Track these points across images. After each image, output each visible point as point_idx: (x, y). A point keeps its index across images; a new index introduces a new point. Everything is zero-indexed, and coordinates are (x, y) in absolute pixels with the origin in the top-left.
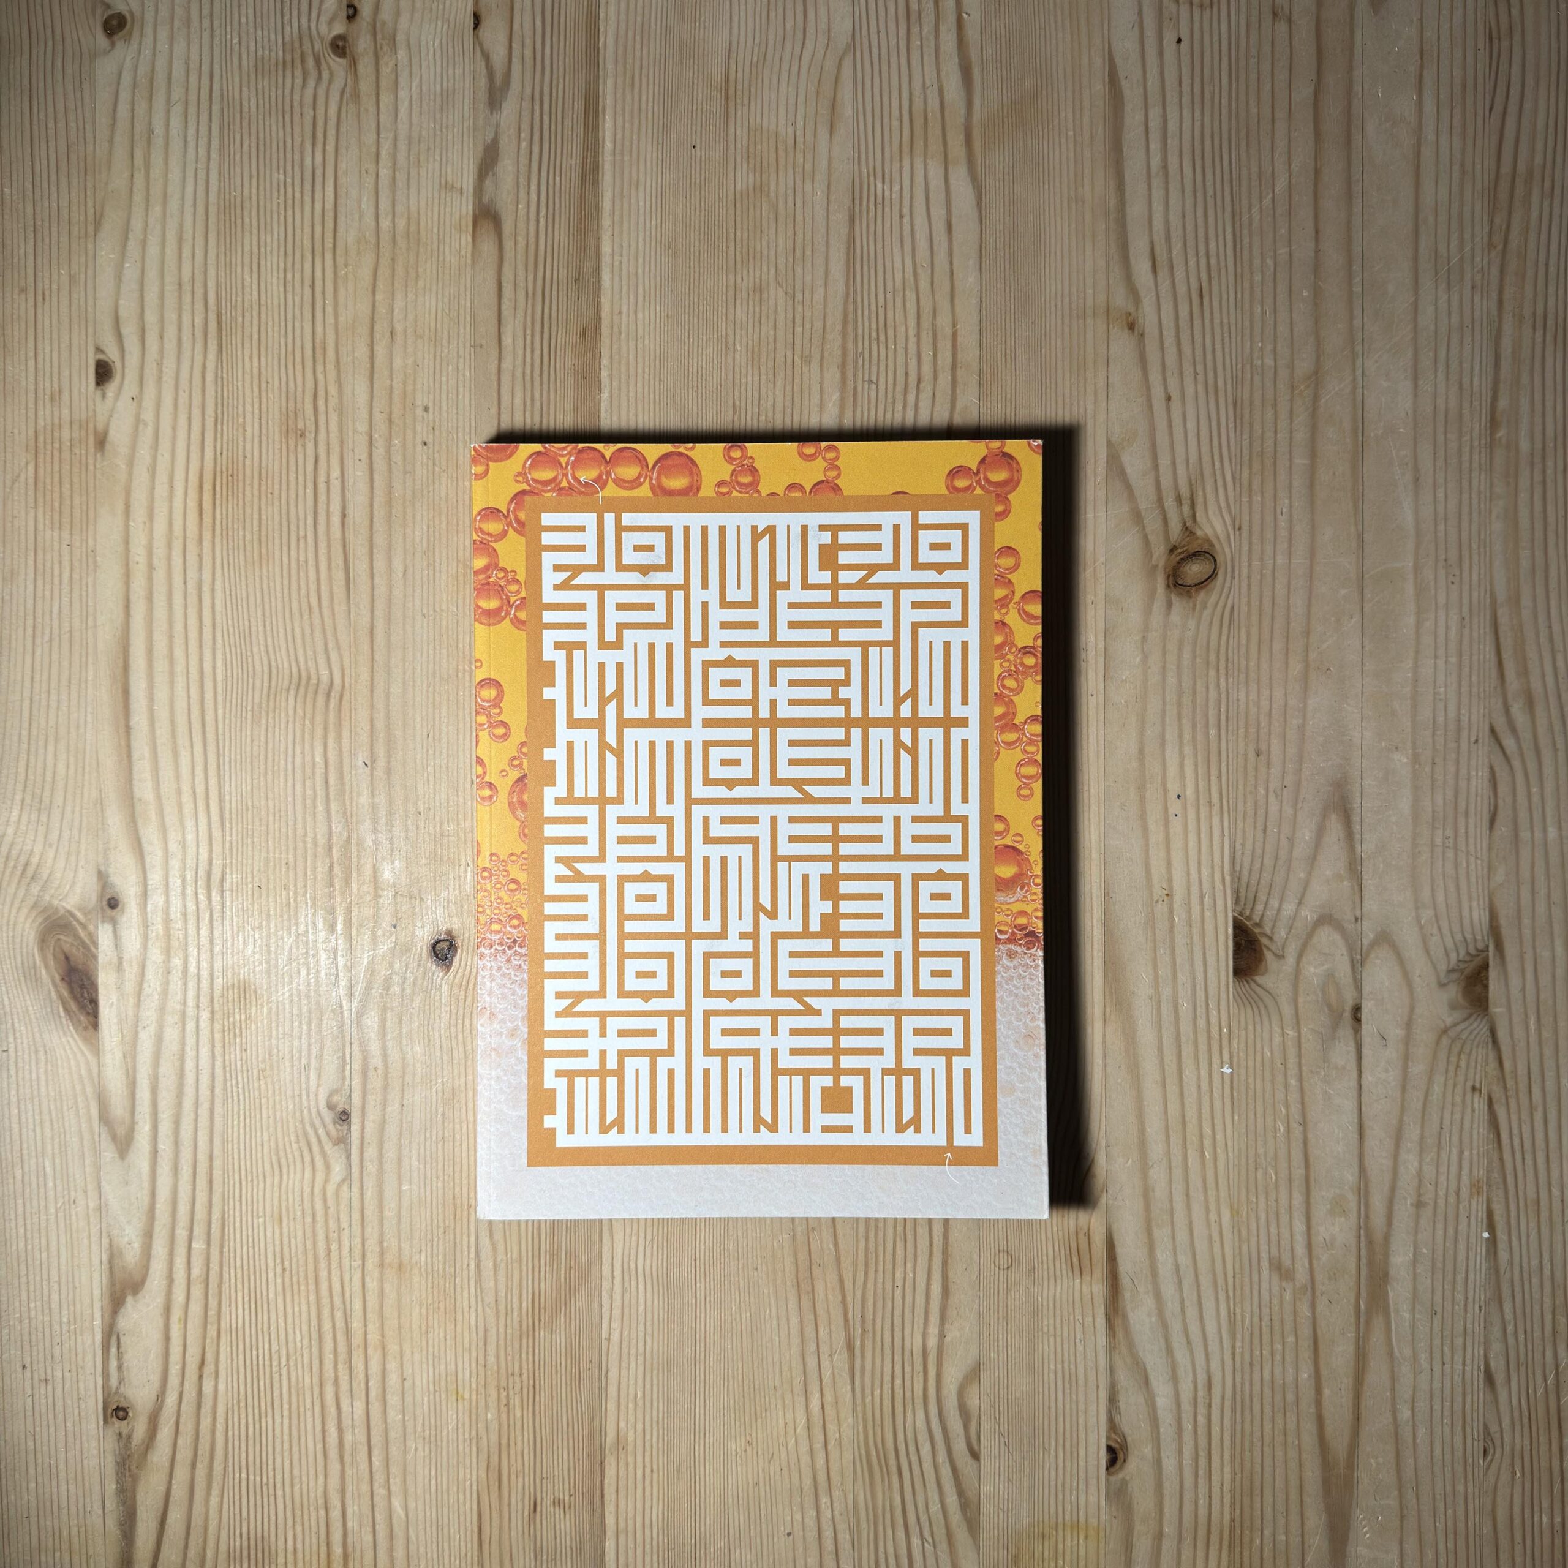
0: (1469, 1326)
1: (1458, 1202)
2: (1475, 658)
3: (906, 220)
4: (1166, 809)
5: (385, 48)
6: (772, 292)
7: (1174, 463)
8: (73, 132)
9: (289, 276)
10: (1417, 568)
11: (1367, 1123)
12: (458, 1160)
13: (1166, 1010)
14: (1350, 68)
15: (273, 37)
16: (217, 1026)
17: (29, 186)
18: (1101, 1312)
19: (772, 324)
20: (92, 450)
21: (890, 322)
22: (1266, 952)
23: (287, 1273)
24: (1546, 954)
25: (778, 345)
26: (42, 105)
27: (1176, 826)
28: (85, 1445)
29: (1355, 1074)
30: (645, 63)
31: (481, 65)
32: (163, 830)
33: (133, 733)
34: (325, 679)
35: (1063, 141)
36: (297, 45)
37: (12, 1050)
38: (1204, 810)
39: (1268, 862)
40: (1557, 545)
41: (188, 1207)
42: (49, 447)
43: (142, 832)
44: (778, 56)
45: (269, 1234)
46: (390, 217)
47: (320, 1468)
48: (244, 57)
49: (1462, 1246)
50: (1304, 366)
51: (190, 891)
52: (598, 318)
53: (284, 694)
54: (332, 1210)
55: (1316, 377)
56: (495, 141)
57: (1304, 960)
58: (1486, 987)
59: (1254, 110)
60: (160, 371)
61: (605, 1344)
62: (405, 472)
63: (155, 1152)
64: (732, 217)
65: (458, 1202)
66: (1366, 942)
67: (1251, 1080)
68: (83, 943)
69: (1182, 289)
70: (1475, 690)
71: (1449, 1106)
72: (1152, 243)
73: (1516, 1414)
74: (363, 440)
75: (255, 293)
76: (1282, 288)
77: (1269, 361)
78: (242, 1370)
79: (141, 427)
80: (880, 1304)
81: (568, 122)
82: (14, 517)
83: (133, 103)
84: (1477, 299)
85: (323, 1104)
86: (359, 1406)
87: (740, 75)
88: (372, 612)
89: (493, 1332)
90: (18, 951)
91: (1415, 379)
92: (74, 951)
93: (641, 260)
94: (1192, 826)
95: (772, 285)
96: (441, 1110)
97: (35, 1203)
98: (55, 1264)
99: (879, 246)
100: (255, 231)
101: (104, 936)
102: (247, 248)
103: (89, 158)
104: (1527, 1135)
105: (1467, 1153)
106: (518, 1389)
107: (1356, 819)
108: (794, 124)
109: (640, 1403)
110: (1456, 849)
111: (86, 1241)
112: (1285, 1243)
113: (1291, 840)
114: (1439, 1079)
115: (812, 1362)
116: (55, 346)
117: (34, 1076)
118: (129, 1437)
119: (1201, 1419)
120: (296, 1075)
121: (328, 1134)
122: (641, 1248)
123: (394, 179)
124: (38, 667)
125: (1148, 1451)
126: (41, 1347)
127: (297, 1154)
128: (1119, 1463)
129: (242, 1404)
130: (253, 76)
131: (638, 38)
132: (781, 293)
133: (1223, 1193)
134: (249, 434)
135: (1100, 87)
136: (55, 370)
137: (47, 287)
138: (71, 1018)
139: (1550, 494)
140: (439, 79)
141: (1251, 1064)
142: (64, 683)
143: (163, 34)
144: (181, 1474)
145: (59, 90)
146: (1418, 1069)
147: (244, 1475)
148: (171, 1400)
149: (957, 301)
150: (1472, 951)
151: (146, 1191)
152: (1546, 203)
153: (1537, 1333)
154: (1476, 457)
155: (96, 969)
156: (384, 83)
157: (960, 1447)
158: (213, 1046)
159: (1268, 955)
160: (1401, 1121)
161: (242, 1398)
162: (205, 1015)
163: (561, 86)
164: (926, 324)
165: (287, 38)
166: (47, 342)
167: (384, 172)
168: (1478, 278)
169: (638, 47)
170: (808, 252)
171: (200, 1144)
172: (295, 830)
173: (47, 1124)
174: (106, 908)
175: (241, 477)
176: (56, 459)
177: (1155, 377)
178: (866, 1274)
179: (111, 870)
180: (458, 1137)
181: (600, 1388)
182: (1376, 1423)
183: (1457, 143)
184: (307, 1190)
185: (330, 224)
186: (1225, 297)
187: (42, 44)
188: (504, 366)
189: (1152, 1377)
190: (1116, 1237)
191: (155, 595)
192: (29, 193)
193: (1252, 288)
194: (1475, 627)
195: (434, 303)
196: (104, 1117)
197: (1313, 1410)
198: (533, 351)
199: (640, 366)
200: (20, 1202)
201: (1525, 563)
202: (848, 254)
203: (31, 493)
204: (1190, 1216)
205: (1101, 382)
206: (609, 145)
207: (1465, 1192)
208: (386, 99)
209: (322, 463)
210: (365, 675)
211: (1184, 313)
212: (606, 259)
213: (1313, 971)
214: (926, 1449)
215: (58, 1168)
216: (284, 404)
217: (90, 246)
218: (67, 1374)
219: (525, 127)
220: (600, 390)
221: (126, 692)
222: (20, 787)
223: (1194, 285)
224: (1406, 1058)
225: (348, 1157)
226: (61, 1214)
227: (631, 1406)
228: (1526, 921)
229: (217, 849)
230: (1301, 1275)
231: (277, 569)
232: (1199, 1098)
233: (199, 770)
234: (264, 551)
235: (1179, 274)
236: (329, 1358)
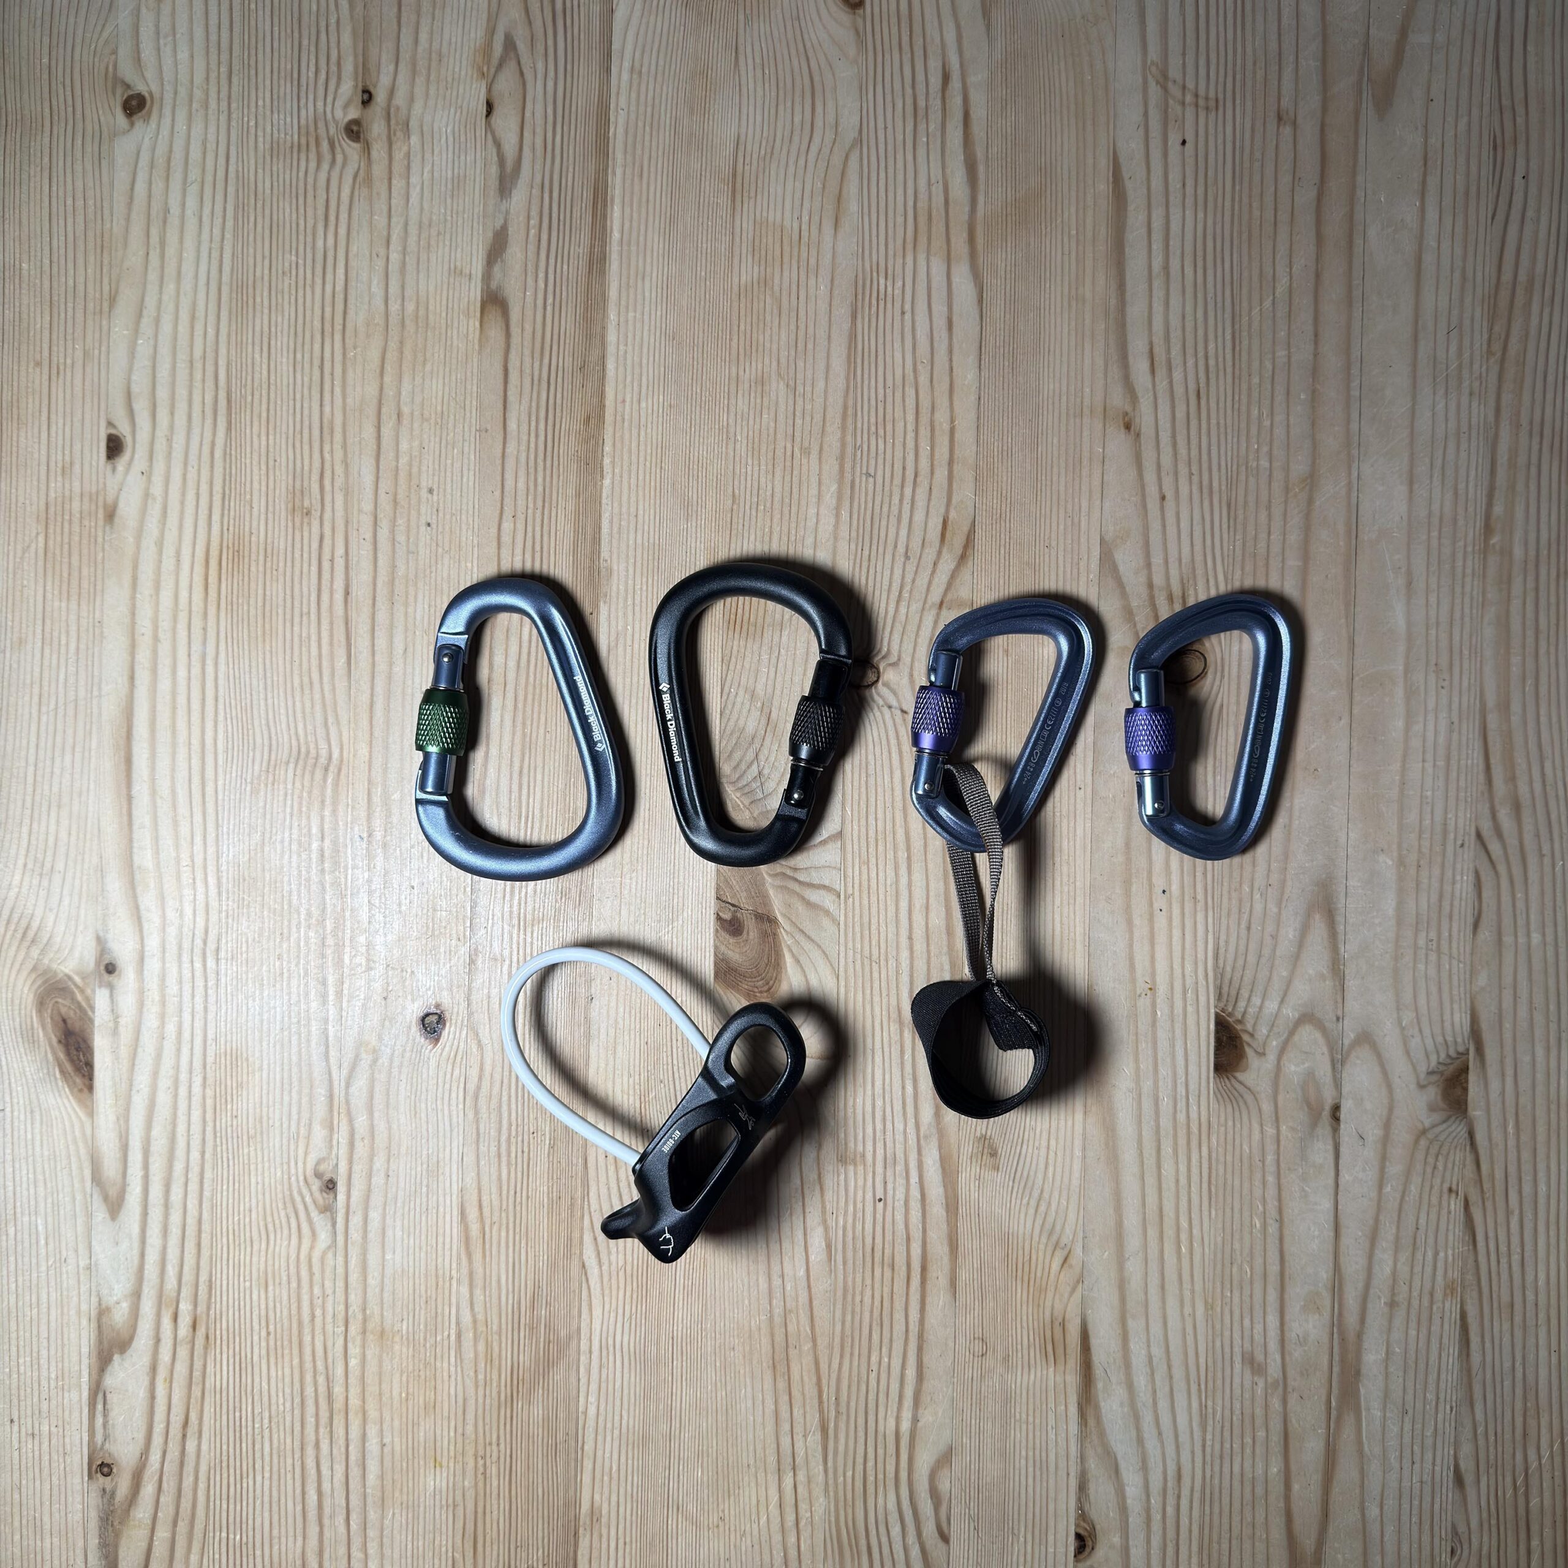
0: (1440, 1426)
1: (1432, 1303)
2: (1463, 762)
3: (908, 316)
4: (1151, 905)
5: (399, 133)
6: (774, 385)
7: (1166, 562)
8: (91, 210)
9: (299, 356)
10: (1407, 671)
11: (1343, 1220)
12: (441, 1231)
13: (1147, 1105)
14: (1354, 174)
15: (288, 120)
16: (209, 1092)
17: (47, 262)
18: (1073, 1400)
19: (772, 415)
20: (101, 523)
21: (889, 417)
22: (1247, 1049)
23: (272, 1336)
24: (1527, 1059)
25: (779, 436)
26: (61, 183)
27: (1161, 921)
28: (70, 1499)
29: (1332, 1174)
30: (654, 154)
31: (492, 151)
32: (162, 898)
33: (135, 802)
34: (324, 753)
35: (1066, 240)
36: (312, 129)
37: (8, 1110)
38: (1188, 906)
39: (1252, 959)
40: (1548, 653)
41: (177, 1269)
42: (59, 519)
43: (140, 899)
44: (785, 151)
45: (255, 1297)
46: (399, 302)
47: (299, 1531)
48: (260, 139)
49: (1434, 1346)
50: (1299, 467)
51: (186, 958)
52: (602, 406)
53: (283, 768)
54: (317, 1277)
55: (1311, 481)
56: (504, 228)
57: (1285, 1058)
58: (1465, 1090)
59: (1256, 213)
60: (171, 447)
61: (581, 1416)
62: (408, 552)
63: (145, 1214)
64: (736, 309)
65: (440, 1272)
66: (1347, 1042)
67: (1229, 1176)
68: (80, 1006)
69: (1179, 390)
70: (1462, 794)
71: (1425, 1207)
72: (1151, 344)
73: (1485, 1515)
74: (367, 520)
75: (265, 373)
76: (1280, 391)
77: (1264, 463)
78: (225, 1431)
79: (150, 501)
80: (854, 1389)
81: (576, 214)
82: (23, 586)
83: (150, 183)
84: (1475, 404)
85: (310, 1172)
86: (339, 1469)
87: (747, 168)
88: (372, 689)
89: (471, 1403)
90: (16, 1012)
91: (1411, 483)
92: (72, 1014)
93: (645, 350)
94: (1176, 921)
95: (774, 377)
96: (425, 1183)
97: (26, 1259)
98: (44, 1321)
99: (881, 341)
100: (266, 311)
101: (101, 1000)
102: (258, 328)
103: (106, 236)
104: (1502, 1237)
105: (1442, 1254)
106: (495, 1455)
107: (1340, 919)
108: (800, 218)
109: (615, 1475)
110: (1439, 951)
111: (75, 1299)
112: (1258, 1338)
113: (1275, 937)
114: (1416, 1180)
115: (786, 1441)
116: (68, 419)
117: (29, 1136)
118: (113, 1494)
119: (1170, 1510)
120: (285, 1141)
121: (314, 1202)
122: (619, 1325)
123: (404, 264)
124: (43, 734)
125: (1116, 1540)
126: (29, 1403)
127: (284, 1220)
128: (1088, 1550)
129: (224, 1464)
130: (268, 158)
131: (648, 129)
132: (782, 385)
133: (1198, 1287)
134: (255, 510)
135: (1103, 187)
136: (68, 443)
137: (62, 361)
138: (67, 1081)
139: (1543, 602)
140: (450, 165)
141: (1229, 1158)
142: (68, 749)
143: (181, 115)
144: (162, 1533)
145: (78, 168)
146: (1395, 1169)
147: (224, 1535)
148: (155, 1457)
149: (955, 398)
150: (1452, 1053)
151: (136, 1252)
152: (1547, 311)
153: (1508, 1436)
154: (1469, 563)
155: (93, 1033)
156: (397, 168)
157: (929, 1529)
158: (204, 1112)
159: (1249, 1052)
160: (1377, 1220)
161: (225, 1458)
162: (197, 1081)
163: (570, 175)
164: (924, 419)
165: (303, 122)
166: (60, 414)
167: (394, 257)
168: (1476, 384)
169: (647, 138)
170: (810, 346)
171: (190, 1206)
172: (290, 902)
173: (41, 1184)
174: (103, 972)
175: (247, 553)
176: (66, 530)
177: (1150, 477)
178: (842, 1356)
179: (110, 936)
180: (441, 1209)
181: (576, 1460)
182: (1345, 1517)
183: (1458, 251)
184: (293, 1256)
185: (339, 307)
186: (1222, 399)
187: (63, 125)
188: (508, 450)
189: (1122, 1465)
190: (1090, 1327)
191: (160, 666)
192: (46, 267)
193: (1250, 389)
194: (1464, 731)
195: (440, 386)
196: (97, 1178)
197: (1282, 1505)
198: (537, 436)
199: (642, 454)
200: (12, 1259)
201: (1515, 670)
202: (849, 348)
203: (41, 563)
204: (1164, 1308)
205: (1096, 482)
206: (616, 235)
207: (1439, 1295)
208: (398, 183)
209: (327, 542)
210: (363, 751)
211: (1180, 414)
212: (611, 349)
213: (1294, 1069)
214: (896, 1530)
215: (50, 1227)
216: (291, 482)
217: (104, 322)
218: (53, 1429)
219: (534, 213)
220: (602, 477)
221: (128, 761)
222: (23, 852)
223: (1192, 386)
224: (1384, 1159)
225: (334, 1224)
226: (52, 1272)
227: (606, 1478)
228: (1507, 1025)
229: (214, 918)
230: (1274, 1370)
231: (280, 644)
232: (1178, 1192)
233: (198, 839)
234: (267, 626)
235: (1177, 375)
236: (310, 1420)
